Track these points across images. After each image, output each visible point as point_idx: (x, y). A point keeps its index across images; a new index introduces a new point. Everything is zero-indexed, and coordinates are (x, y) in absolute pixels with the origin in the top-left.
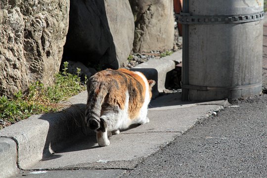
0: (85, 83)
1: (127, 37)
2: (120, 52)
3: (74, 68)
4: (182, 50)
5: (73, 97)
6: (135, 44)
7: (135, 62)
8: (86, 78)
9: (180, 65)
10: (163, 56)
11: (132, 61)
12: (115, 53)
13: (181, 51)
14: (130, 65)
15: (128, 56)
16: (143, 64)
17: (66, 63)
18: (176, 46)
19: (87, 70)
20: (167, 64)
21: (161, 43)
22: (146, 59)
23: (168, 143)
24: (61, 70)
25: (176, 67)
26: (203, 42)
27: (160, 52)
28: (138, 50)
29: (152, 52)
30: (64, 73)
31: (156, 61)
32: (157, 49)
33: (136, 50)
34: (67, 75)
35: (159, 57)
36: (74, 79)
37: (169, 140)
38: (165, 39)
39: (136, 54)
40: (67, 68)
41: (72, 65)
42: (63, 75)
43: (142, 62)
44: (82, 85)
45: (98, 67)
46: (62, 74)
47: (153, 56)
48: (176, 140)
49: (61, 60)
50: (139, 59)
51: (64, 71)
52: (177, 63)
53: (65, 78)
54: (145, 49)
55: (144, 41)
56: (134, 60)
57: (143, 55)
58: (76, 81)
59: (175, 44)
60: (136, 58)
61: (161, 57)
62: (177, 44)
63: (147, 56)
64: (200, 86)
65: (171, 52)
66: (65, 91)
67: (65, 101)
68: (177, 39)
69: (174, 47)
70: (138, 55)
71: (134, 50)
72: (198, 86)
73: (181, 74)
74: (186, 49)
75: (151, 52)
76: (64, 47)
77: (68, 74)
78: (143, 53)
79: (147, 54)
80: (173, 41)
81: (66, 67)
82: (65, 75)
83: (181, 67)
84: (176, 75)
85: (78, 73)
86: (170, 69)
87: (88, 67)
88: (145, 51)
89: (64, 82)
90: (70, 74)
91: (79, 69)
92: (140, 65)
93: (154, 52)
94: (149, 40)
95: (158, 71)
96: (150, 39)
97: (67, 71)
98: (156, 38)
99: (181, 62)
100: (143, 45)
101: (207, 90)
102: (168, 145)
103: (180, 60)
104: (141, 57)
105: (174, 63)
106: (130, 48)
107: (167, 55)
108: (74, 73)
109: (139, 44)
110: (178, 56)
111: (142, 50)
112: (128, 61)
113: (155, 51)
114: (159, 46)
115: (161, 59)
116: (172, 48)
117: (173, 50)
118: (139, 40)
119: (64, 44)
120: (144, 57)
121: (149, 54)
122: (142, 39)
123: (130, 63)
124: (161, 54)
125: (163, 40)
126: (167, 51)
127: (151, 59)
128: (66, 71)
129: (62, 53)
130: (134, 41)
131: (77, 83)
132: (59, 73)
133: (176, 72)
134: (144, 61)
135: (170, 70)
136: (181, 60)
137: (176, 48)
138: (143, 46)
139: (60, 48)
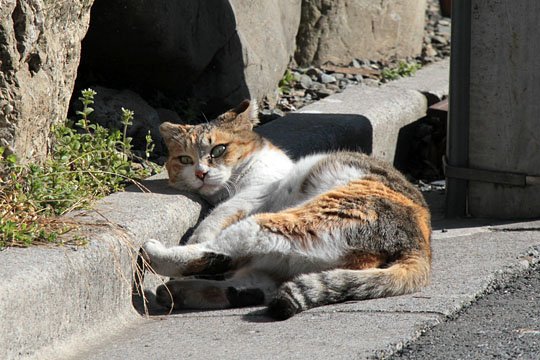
0: (145, 157)
1: (279, 17)
2: (258, 61)
3: (112, 110)
4: (449, 58)
5: (106, 199)
6: (302, 38)
7: (302, 93)
8: (149, 139)
9: (444, 106)
10: (389, 78)
11: (293, 92)
13: (446, 62)
14: (285, 102)
15: (281, 76)
16: (325, 99)
17: (89, 93)
18: (430, 46)
19: (152, 115)
20: (402, 103)
21: (383, 36)
22: (336, 87)
23: (399, 347)
24: (73, 115)
25: (430, 112)
26: (515, 35)
27: (379, 63)
28: (312, 56)
29: (356, 64)
30: (83, 123)
31: (369, 91)
32: (370, 55)
33: (306, 57)
34: (92, 130)
35: (378, 81)
36: (111, 142)
37: (404, 336)
38: (395, 24)
39: (306, 70)
40: (91, 110)
41: (106, 100)
42: (80, 130)
43: (325, 96)
44: (136, 161)
45: (186, 108)
46: (74, 127)
47: (359, 77)
48: (426, 338)
49: (72, 82)
50: (316, 86)
51: (81, 117)
52: (431, 99)
53: (83, 141)
54: (333, 54)
55: (330, 29)
56: (298, 87)
57: (329, 73)
58: (119, 147)
59: (428, 40)
60: (306, 80)
61: (383, 81)
62: (434, 41)
63: (340, 76)
64: (505, 172)
65: (413, 64)
66: (84, 179)
67: (83, 211)
68: (435, 26)
69: (424, 50)
70: (310, 73)
71: (299, 58)
72: (498, 172)
73: (445, 135)
74: (461, 55)
75: (351, 64)
76: (83, 42)
77: (93, 126)
78: (329, 68)
79: (339, 70)
80: (421, 32)
81: (89, 106)
82: (84, 131)
83: (445, 112)
84: (427, 138)
85: (126, 123)
86: (412, 119)
87: (155, 107)
88: (336, 60)
89: (81, 150)
90: (100, 128)
91: (128, 113)
92: (317, 103)
93: (361, 63)
94: (345, 27)
95: (375, 124)
96: (349, 23)
97: (92, 118)
98: (368, 22)
99: (444, 97)
100: (329, 42)
101: (526, 185)
102: (401, 353)
103: (442, 89)
104: (320, 80)
105: (423, 101)
106: (286, 49)
107: (401, 74)
108: (111, 123)
109: (315, 38)
110: (438, 78)
111: (323, 58)
112: (279, 91)
113: (366, 61)
114: (378, 47)
115: (383, 86)
116: (418, 52)
117: (422, 60)
118: (317, 26)
119: (82, 33)
120: (332, 78)
121: (345, 70)
122: (325, 24)
123: (285, 96)
124: (385, 72)
125: (392, 28)
126: (404, 60)
127: (351, 84)
128: (89, 116)
129: (76, 61)
130: (300, 29)
131: (120, 155)
132: (67, 124)
133: (430, 127)
134: (328, 91)
135: (411, 121)
136: (446, 92)
137: (432, 52)
138: (326, 45)
139: (70, 46)
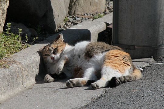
0: (25, 42)
1: (63, 1)
2: (58, 14)
3: (16, 29)
4: (112, 13)
5: (14, 54)
6: (70, 7)
7: (70, 23)
8: (26, 37)
9: (111, 26)
10: (95, 18)
11: (68, 23)
12: (53, 16)
13: (112, 14)
14: (65, 26)
15: (64, 18)
16: (77, 25)
17: (9, 24)
18: (107, 9)
19: (27, 30)
20: (99, 26)
21: (93, 6)
22: (80, 21)
23: (99, 96)
24: (5, 30)
25: (107, 28)
26: (131, 6)
27: (92, 14)
28: (73, 12)
29: (86, 15)
30: (7, 33)
31: (90, 22)
32: (90, 12)
33: (71, 12)
34: (10, 35)
35: (92, 19)
36: (16, 38)
37: (100, 93)
38: (97, 3)
39: (71, 16)
40: (10, 29)
41: (14, 26)
42: (6, 34)
43: (77, 24)
44: (23, 43)
45: (37, 28)
46: (5, 34)
47: (87, 18)
48: (107, 93)
49: (4, 21)
50: (74, 21)
51: (7, 31)
52: (107, 24)
53: (7, 38)
54: (79, 12)
55: (78, 5)
56: (69, 21)
57: (78, 17)
58: (18, 39)
59: (106, 7)
60: (71, 20)
61: (93, 19)
62: (108, 8)
63: (81, 18)
64: (129, 45)
65: (102, 14)
66: (8, 49)
67: (8, 58)
68: (108, 3)
69: (105, 10)
70: (73, 17)
71: (70, 13)
72: (127, 45)
73: (112, 35)
74: (116, 12)
75: (84, 15)
76: (7, 9)
77: (10, 33)
78: (78, 16)
79: (81, 16)
80: (104, 5)
81: (9, 27)
82: (8, 35)
83: (112, 28)
84: (106, 36)
85: (20, 32)
86: (102, 30)
87: (28, 28)
88: (80, 13)
89: (7, 40)
90: (12, 34)
91: (20, 30)
92: (75, 26)
93: (87, 14)
94: (83, 4)
95: (91, 32)
96: (84, 3)
97: (10, 31)
98: (89, 2)
99: (111, 24)
100: (78, 8)
101: (135, 49)
102: (100, 97)
103: (110, 21)
104: (75, 19)
105: (105, 25)
106: (65, 11)
107: (99, 17)
108: (16, 32)
109: (74, 7)
110: (109, 18)
111: (76, 13)
112: (64, 23)
113: (89, 14)
114: (92, 10)
115: (94, 21)
116: (104, 11)
117: (105, 13)
118: (75, 4)
119: (7, 7)
120: (79, 19)
121: (83, 16)
122: (77, 3)
123: (66, 24)
124: (94, 17)
125: (96, 4)
126: (100, 13)
127: (84, 21)
128: (9, 31)
129: (5, 15)
130: (70, 5)
131: (18, 42)
132: (3, 33)
133: (107, 32)
134: (78, 23)
135: (102, 31)
136: (112, 22)
137: (107, 11)
138: (77, 9)
139: (3, 10)
